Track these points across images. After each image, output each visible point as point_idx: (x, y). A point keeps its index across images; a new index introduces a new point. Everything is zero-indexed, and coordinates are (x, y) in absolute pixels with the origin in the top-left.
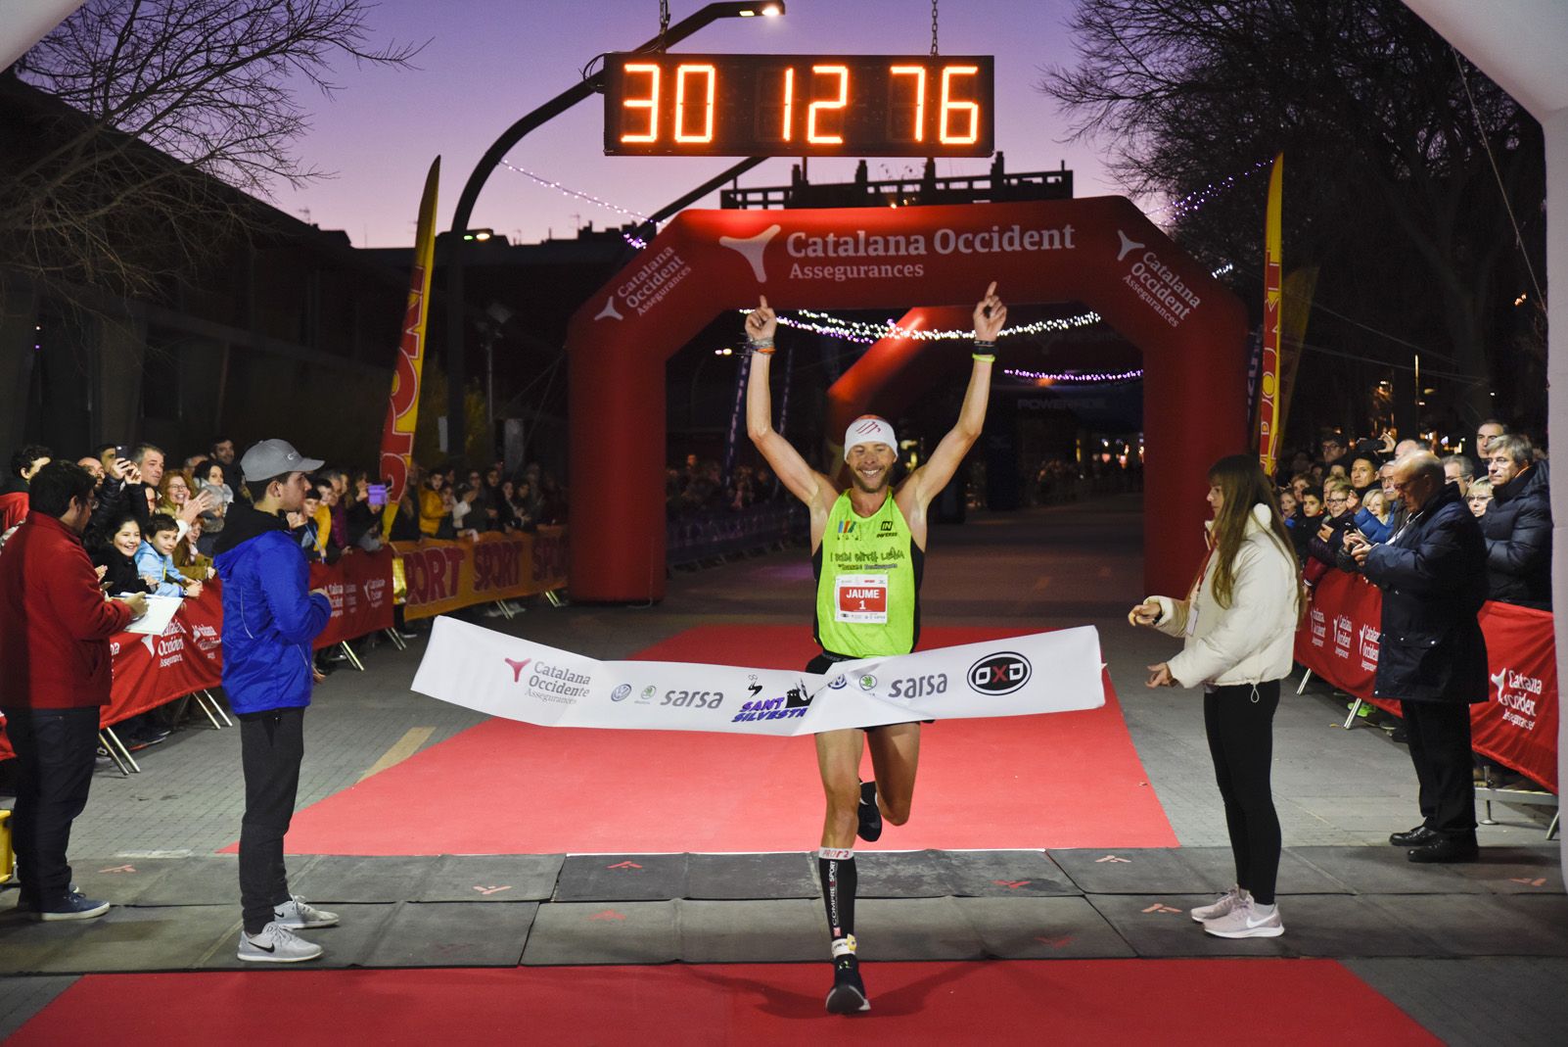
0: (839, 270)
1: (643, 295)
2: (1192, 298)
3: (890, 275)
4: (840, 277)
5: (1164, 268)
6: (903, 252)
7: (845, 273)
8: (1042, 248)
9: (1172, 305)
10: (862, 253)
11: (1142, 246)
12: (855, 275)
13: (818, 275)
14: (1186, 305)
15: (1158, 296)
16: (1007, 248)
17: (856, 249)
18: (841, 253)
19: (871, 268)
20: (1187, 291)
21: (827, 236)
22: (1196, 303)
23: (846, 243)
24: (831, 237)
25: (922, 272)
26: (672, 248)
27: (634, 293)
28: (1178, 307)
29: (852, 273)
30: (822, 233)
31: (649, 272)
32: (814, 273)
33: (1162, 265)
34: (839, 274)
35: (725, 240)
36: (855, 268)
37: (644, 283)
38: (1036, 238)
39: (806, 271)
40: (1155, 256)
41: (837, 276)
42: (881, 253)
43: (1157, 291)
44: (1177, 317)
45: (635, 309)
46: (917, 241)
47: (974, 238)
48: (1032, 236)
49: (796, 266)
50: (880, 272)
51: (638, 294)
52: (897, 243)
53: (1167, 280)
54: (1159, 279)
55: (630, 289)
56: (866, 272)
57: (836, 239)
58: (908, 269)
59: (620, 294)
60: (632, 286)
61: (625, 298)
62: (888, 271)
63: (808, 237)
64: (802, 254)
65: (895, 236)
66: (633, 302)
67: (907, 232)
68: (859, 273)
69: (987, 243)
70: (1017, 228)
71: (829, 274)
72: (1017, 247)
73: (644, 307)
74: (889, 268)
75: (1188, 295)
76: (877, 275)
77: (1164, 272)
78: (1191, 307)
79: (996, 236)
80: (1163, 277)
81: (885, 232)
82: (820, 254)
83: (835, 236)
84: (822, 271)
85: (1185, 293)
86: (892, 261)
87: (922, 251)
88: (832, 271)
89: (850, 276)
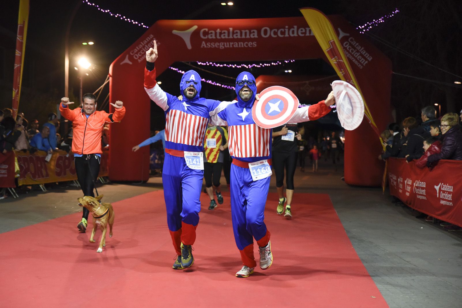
0: (222, 44)
1: (140, 54)
2: (369, 57)
3: (242, 46)
4: (222, 47)
5: (357, 44)
6: (248, 37)
7: (224, 45)
8: (306, 35)
9: (360, 59)
10: (231, 37)
11: (348, 35)
12: (228, 46)
13: (213, 46)
14: (366, 59)
15: (355, 55)
16: (292, 35)
17: (229, 36)
18: (223, 37)
19: (235, 43)
20: (367, 54)
21: (217, 30)
22: (370, 59)
23: (224, 33)
24: (218, 31)
25: (256, 45)
26: (153, 35)
27: (137, 53)
28: (363, 61)
29: (227, 45)
30: (215, 28)
31: (143, 45)
32: (211, 45)
33: (357, 42)
34: (222, 46)
35: (175, 32)
36: (228, 43)
37: (141, 49)
38: (304, 31)
39: (208, 44)
40: (353, 39)
41: (221, 47)
42: (239, 37)
43: (354, 54)
44: (362, 65)
45: (137, 60)
46: (254, 32)
47: (278, 30)
48: (302, 30)
49: (204, 42)
50: (238, 45)
51: (138, 54)
52: (246, 33)
53: (358, 49)
54: (355, 48)
55: (135, 52)
56: (233, 45)
57: (220, 31)
58: (250, 44)
59: (131, 54)
60: (136, 50)
61: (133, 55)
62: (242, 45)
63: (209, 30)
64: (206, 37)
65: (245, 29)
66: (136, 57)
67: (250, 29)
68: (230, 45)
69: (283, 33)
70: (296, 27)
71: (218, 46)
72: (296, 35)
73: (141, 59)
74: (242, 43)
75: (367, 55)
76: (237, 46)
77: (357, 46)
78: (368, 60)
79: (287, 30)
80: (357, 48)
81: (241, 29)
82: (214, 37)
83: (220, 30)
84: (215, 45)
85: (366, 55)
86: (243, 40)
87: (256, 36)
88: (218, 44)
89: (226, 46)
